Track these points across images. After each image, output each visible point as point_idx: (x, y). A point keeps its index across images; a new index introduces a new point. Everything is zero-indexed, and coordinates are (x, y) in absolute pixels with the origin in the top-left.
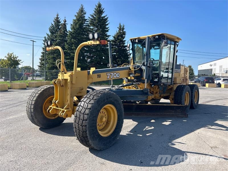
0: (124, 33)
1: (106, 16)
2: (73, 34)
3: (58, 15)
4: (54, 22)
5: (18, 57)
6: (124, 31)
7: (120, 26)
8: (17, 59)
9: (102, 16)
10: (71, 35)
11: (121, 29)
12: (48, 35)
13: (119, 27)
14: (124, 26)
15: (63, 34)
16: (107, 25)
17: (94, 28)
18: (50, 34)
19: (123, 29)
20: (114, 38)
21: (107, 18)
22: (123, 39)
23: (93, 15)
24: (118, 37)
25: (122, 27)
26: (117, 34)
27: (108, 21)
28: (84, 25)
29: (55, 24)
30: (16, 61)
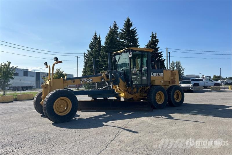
0: (157, 41)
1: (135, 28)
2: (106, 48)
3: (96, 33)
4: (93, 39)
5: (63, 71)
6: (157, 38)
7: (153, 35)
8: (63, 73)
9: (131, 29)
10: (104, 49)
11: (154, 37)
12: (88, 51)
13: (151, 36)
14: (156, 35)
15: (98, 49)
16: (137, 36)
17: (124, 41)
18: (90, 50)
19: (156, 37)
20: (146, 47)
21: (136, 30)
22: (156, 47)
23: (123, 29)
24: (151, 45)
25: (154, 36)
26: (150, 43)
27: (137, 32)
28: (118, 39)
29: (93, 41)
30: (63, 74)
